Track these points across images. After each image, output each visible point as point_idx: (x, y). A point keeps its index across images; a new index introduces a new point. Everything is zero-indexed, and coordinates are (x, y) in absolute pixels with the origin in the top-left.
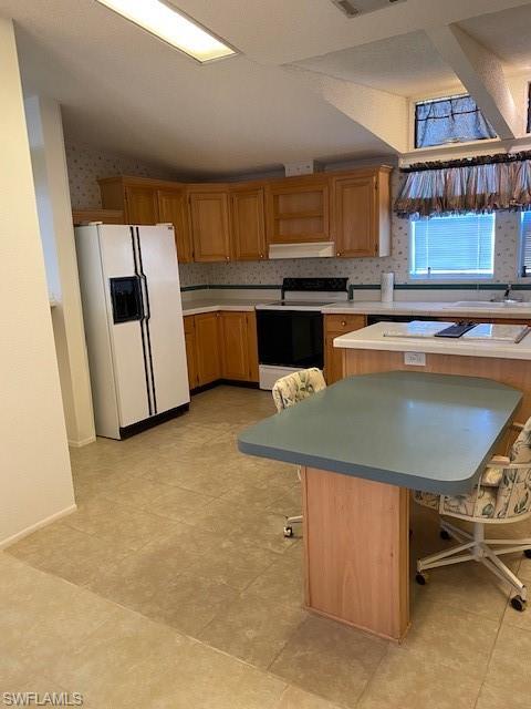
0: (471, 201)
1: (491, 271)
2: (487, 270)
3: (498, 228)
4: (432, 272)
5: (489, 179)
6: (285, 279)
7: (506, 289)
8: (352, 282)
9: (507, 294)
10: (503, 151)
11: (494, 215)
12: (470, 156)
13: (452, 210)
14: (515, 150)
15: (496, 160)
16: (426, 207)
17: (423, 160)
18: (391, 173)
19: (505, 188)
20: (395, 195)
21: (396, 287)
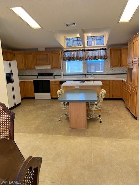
0: (78, 58)
1: (82, 72)
2: (81, 72)
3: (83, 63)
4: (71, 72)
5: (81, 54)
6: (38, 74)
7: (85, 75)
8: (54, 74)
9: (85, 76)
10: (83, 49)
11: (82, 61)
12: (77, 49)
13: (75, 60)
14: (86, 49)
15: (82, 50)
16: (70, 59)
17: (68, 49)
18: (62, 52)
19: (84, 56)
20: (63, 56)
21: (64, 75)
